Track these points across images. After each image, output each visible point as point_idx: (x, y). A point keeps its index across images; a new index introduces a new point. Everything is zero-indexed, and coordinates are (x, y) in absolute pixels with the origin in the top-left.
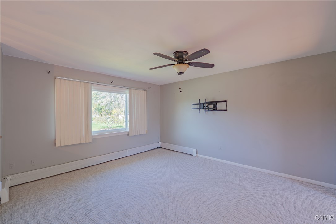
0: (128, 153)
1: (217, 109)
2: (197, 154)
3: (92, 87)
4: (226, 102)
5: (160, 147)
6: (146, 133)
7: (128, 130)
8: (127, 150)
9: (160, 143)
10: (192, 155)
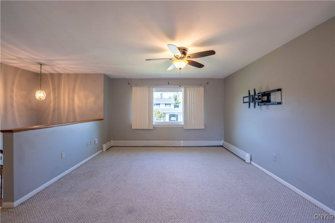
0: (182, 143)
1: (270, 101)
2: (251, 160)
3: (154, 90)
4: (281, 91)
5: (222, 146)
6: (203, 128)
7: (183, 124)
8: (182, 141)
9: (222, 141)
10: (245, 161)
